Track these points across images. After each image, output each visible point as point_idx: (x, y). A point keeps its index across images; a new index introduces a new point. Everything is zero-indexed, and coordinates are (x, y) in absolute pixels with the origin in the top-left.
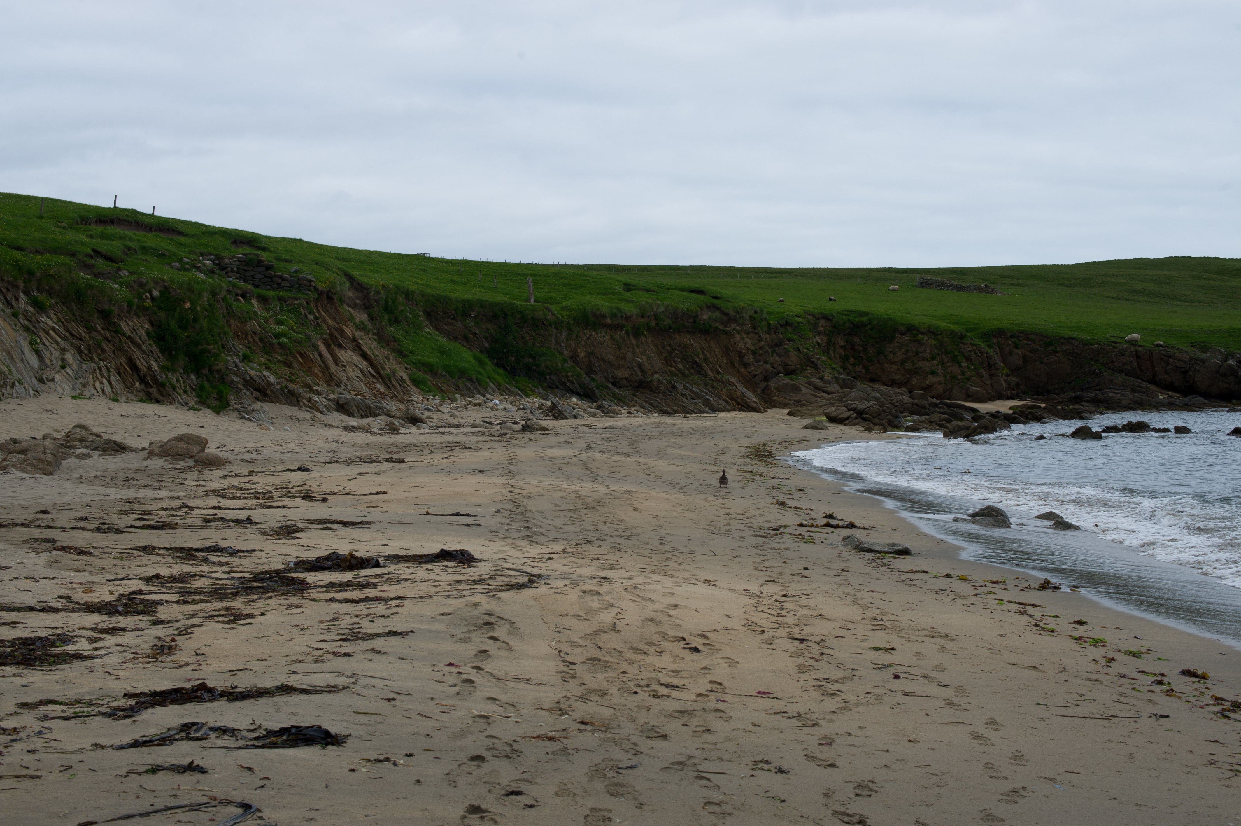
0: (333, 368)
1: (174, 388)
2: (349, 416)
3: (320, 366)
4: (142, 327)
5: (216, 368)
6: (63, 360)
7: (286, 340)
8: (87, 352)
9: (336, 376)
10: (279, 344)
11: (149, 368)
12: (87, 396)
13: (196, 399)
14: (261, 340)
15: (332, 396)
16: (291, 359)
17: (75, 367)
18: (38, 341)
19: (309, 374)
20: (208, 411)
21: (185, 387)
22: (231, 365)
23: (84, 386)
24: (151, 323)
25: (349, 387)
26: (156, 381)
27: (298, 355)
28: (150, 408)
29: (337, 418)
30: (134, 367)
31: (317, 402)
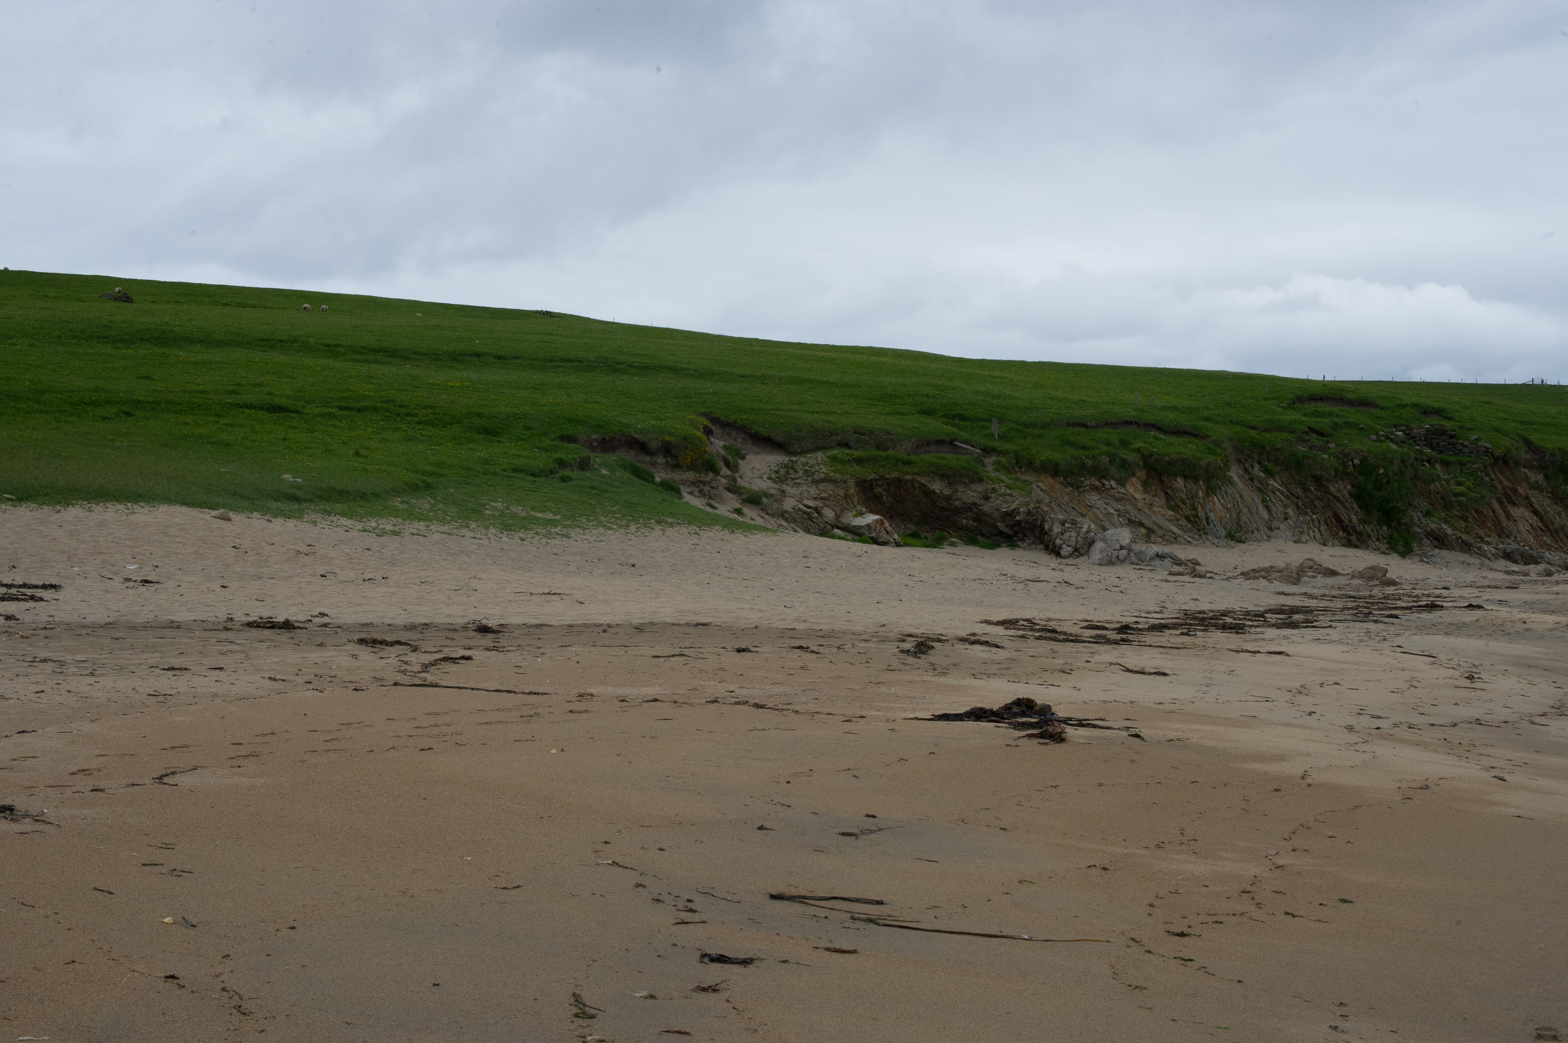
0: (1504, 522)
1: (1369, 536)
2: (1514, 563)
3: (1492, 520)
4: (1345, 488)
5: (1403, 521)
6: (1286, 514)
7: (1464, 499)
8: (1303, 508)
9: (1506, 529)
10: (1457, 501)
11: (1350, 521)
12: (1304, 541)
13: (1386, 546)
14: (1442, 498)
15: (1501, 546)
16: (1467, 514)
17: (1294, 519)
18: (1268, 499)
19: (1482, 527)
20: (1395, 555)
21: (1378, 536)
22: (1416, 519)
23: (1301, 533)
24: (1353, 485)
25: (1519, 539)
26: (1355, 531)
27: (1473, 512)
28: (1350, 552)
29: (1502, 563)
30: (1339, 520)
31: (1486, 550)
